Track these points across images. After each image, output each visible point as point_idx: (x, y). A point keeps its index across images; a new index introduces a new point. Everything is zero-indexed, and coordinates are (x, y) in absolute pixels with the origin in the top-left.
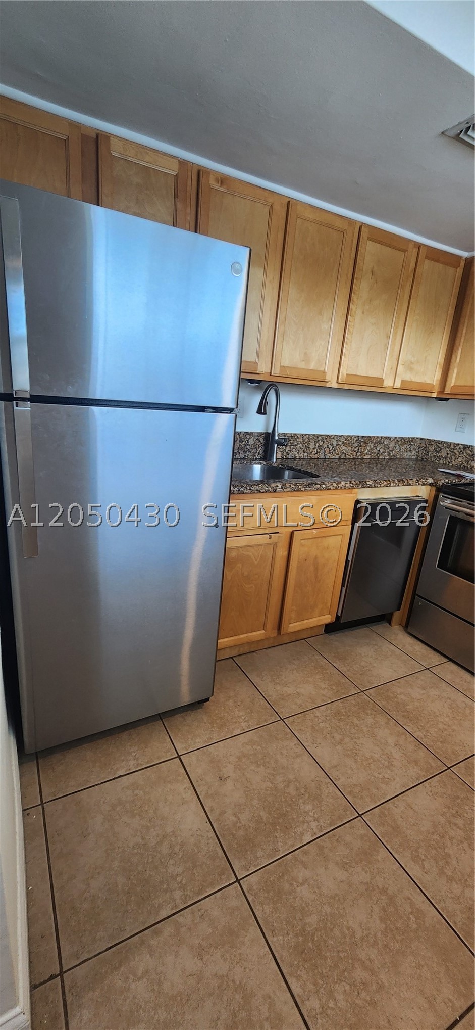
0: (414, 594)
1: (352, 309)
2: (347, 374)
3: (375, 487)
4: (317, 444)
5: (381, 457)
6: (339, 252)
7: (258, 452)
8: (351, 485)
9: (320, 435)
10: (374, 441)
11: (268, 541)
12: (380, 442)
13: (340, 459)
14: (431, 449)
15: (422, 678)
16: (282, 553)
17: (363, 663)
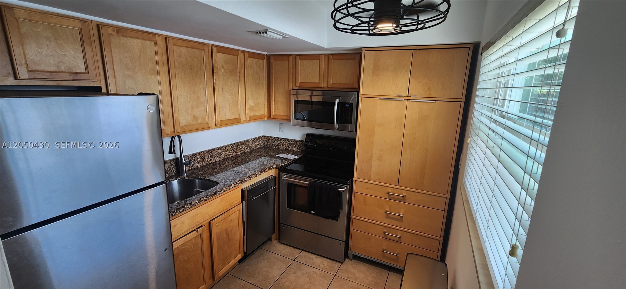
0: (280, 223)
1: (216, 88)
2: (220, 121)
3: (249, 180)
4: (210, 155)
5: (246, 151)
6: (202, 61)
7: (172, 171)
8: (237, 184)
9: (210, 150)
10: (241, 144)
11: (197, 234)
12: (244, 144)
13: (224, 159)
14: (270, 141)
15: (293, 267)
16: (206, 236)
17: (264, 273)
